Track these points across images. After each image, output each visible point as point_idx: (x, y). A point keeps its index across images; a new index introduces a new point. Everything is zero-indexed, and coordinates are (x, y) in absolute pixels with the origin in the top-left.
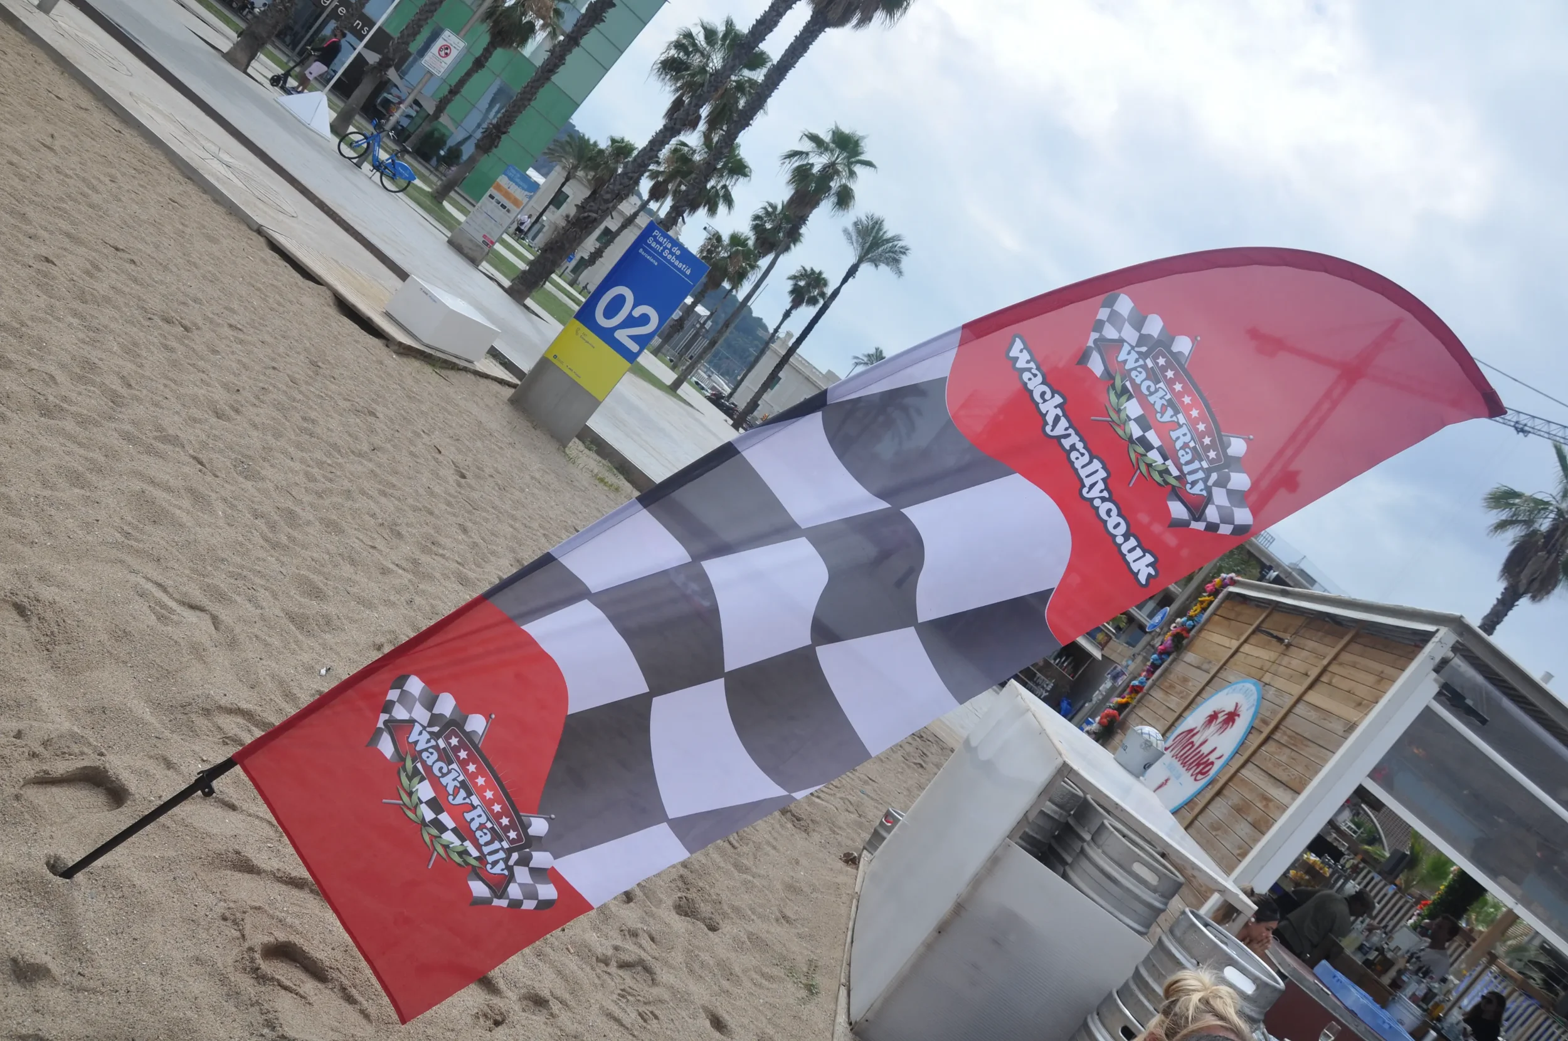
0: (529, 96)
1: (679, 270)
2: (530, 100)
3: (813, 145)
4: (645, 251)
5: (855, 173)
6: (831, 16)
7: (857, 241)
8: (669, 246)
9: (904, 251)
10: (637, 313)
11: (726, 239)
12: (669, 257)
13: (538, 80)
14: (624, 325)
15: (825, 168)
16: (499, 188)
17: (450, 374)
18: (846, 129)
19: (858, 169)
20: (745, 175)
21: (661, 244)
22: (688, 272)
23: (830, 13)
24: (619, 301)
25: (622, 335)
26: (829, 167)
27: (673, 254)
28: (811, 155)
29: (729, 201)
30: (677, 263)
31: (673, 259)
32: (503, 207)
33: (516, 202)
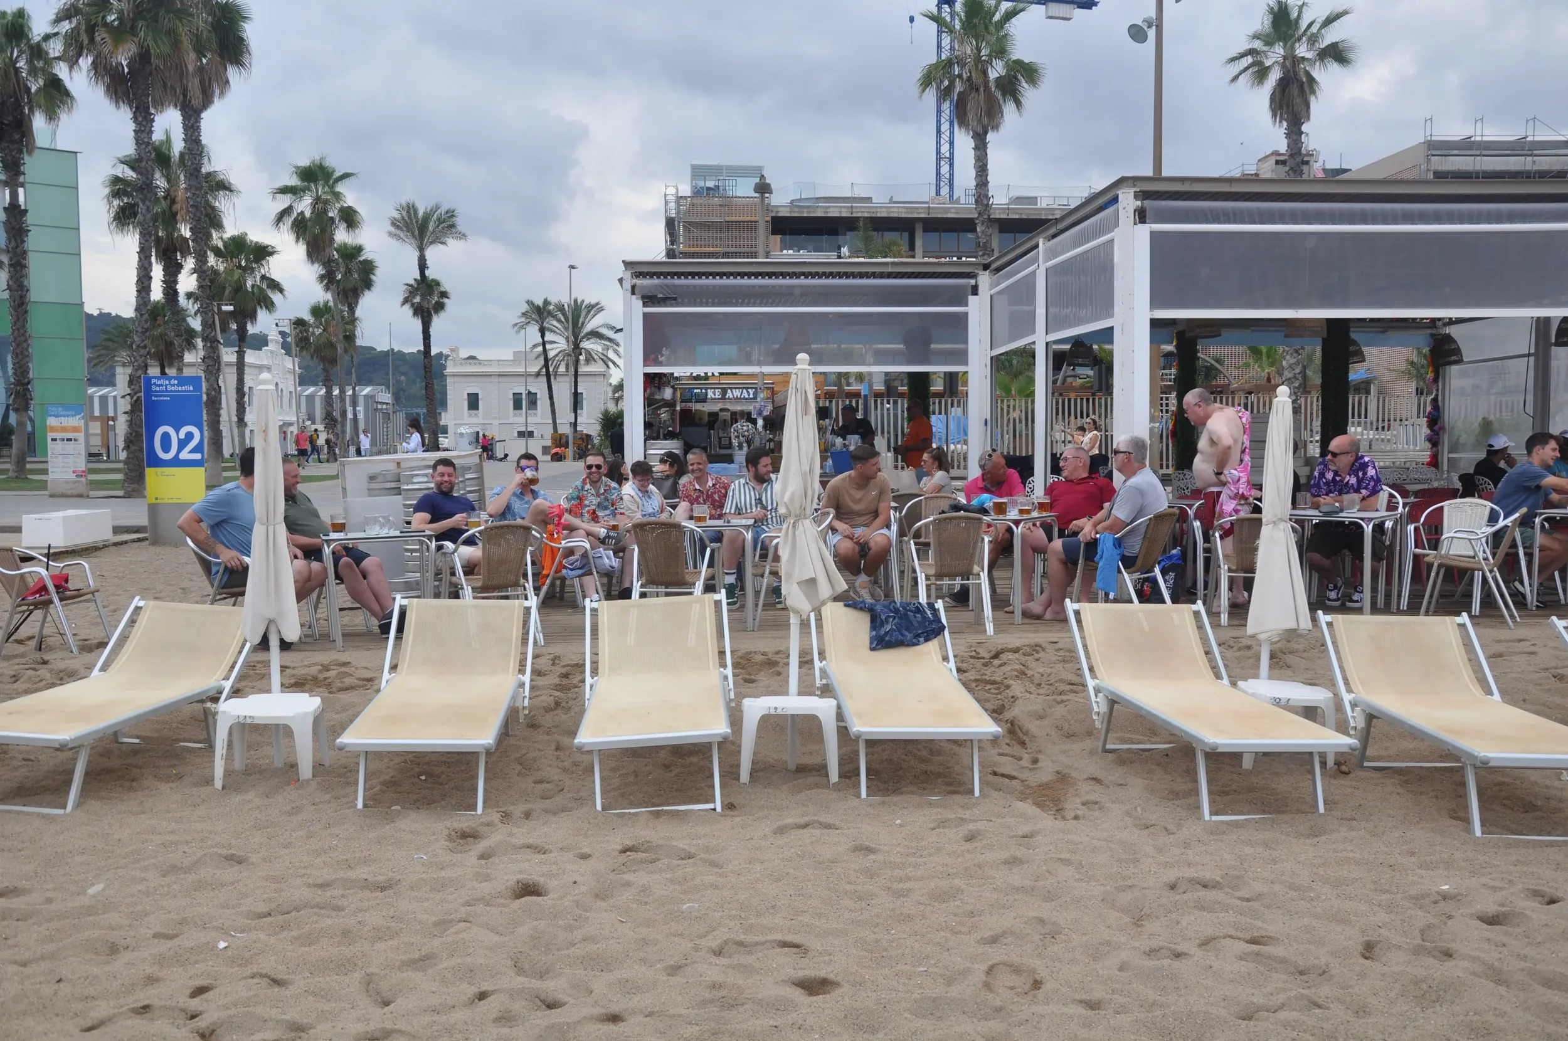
0: (23, 338)
1: (185, 391)
2: (26, 341)
3: (289, 195)
4: (156, 396)
5: (339, 193)
6: (196, 103)
7: (406, 236)
8: (167, 382)
9: (451, 214)
10: (182, 435)
11: (308, 317)
12: (173, 388)
13: (18, 319)
14: (180, 449)
15: (314, 205)
16: (53, 429)
17: (97, 553)
18: (304, 162)
19: (339, 188)
20: (272, 254)
21: (162, 385)
22: (191, 388)
23: (193, 101)
24: (166, 437)
25: (185, 455)
26: (317, 203)
27: (174, 385)
28: (295, 205)
29: (276, 286)
30: (180, 389)
31: (176, 388)
32: (69, 440)
33: (76, 429)
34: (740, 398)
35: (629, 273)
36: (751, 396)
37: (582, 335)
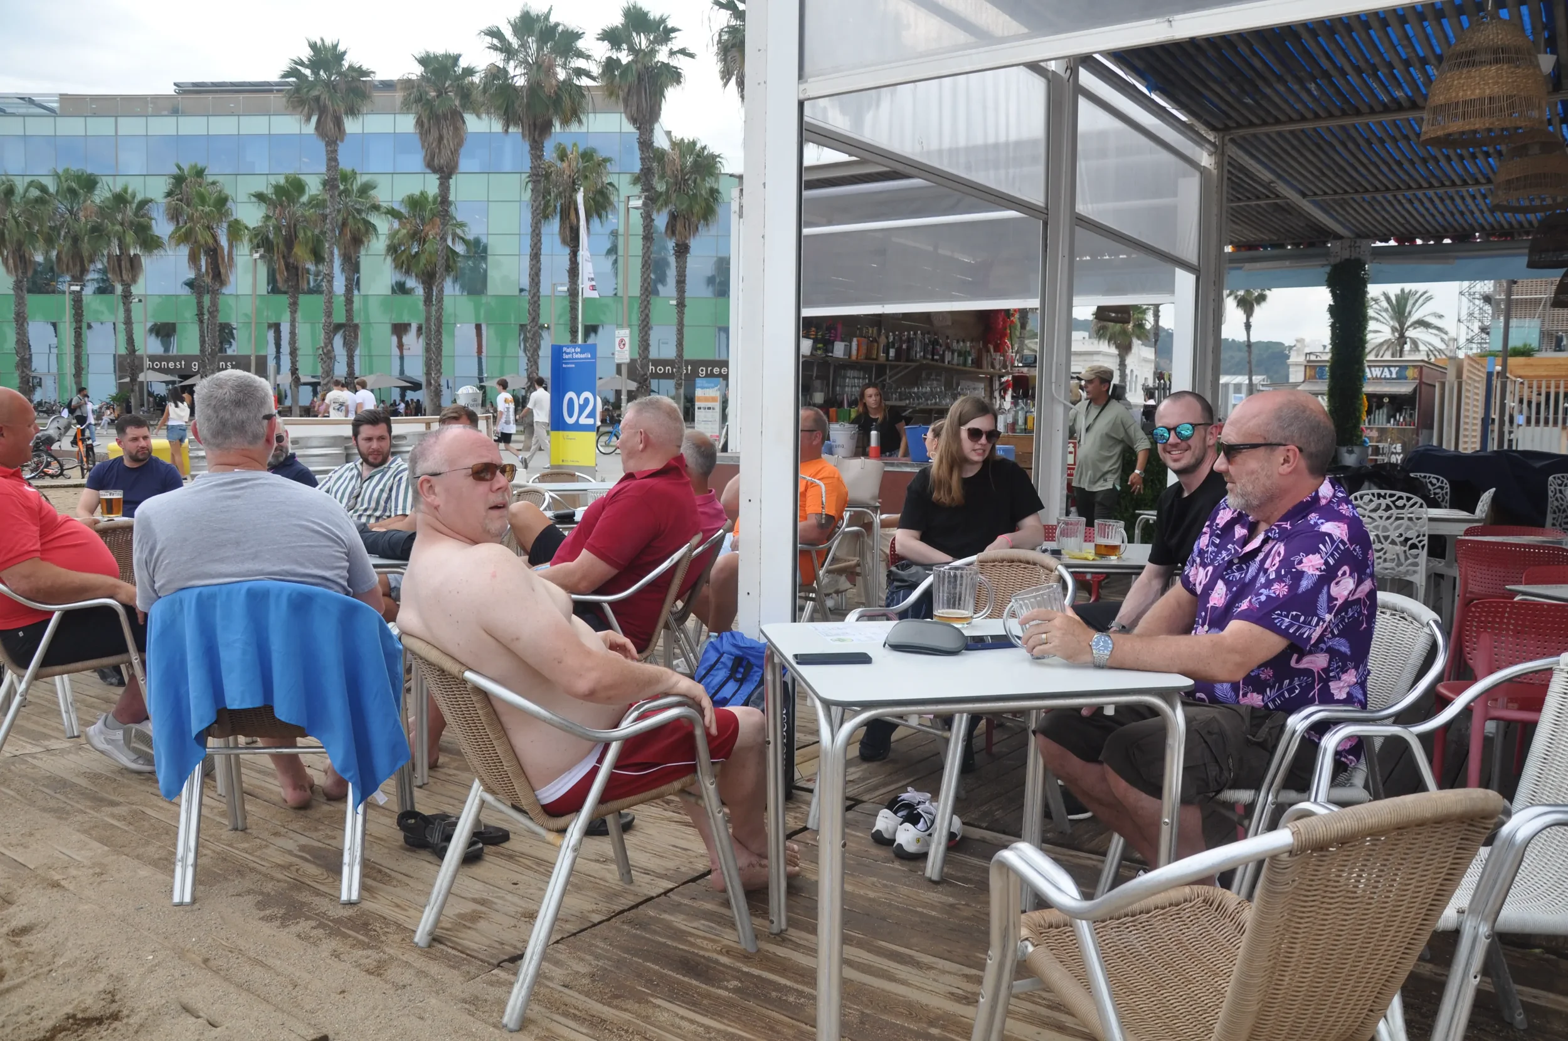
4: (565, 364)
8: (573, 350)
10: (582, 402)
12: (577, 356)
14: (580, 414)
21: (570, 353)
22: (589, 355)
24: (571, 403)
25: (583, 421)
27: (578, 353)
31: (580, 356)
33: (714, 399)
34: (1381, 378)
36: (1394, 376)
37: (1408, 323)
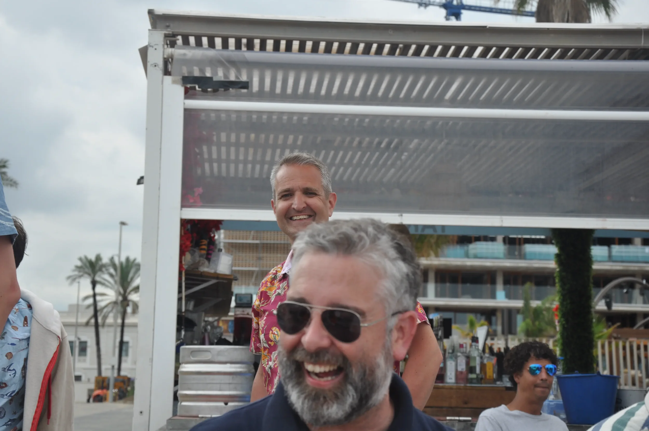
35: (159, 36)
